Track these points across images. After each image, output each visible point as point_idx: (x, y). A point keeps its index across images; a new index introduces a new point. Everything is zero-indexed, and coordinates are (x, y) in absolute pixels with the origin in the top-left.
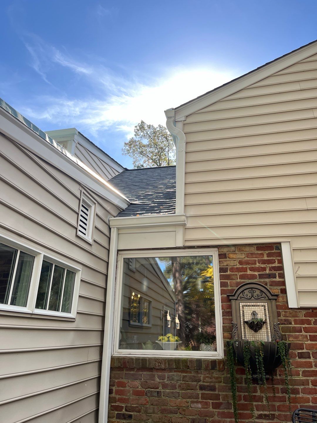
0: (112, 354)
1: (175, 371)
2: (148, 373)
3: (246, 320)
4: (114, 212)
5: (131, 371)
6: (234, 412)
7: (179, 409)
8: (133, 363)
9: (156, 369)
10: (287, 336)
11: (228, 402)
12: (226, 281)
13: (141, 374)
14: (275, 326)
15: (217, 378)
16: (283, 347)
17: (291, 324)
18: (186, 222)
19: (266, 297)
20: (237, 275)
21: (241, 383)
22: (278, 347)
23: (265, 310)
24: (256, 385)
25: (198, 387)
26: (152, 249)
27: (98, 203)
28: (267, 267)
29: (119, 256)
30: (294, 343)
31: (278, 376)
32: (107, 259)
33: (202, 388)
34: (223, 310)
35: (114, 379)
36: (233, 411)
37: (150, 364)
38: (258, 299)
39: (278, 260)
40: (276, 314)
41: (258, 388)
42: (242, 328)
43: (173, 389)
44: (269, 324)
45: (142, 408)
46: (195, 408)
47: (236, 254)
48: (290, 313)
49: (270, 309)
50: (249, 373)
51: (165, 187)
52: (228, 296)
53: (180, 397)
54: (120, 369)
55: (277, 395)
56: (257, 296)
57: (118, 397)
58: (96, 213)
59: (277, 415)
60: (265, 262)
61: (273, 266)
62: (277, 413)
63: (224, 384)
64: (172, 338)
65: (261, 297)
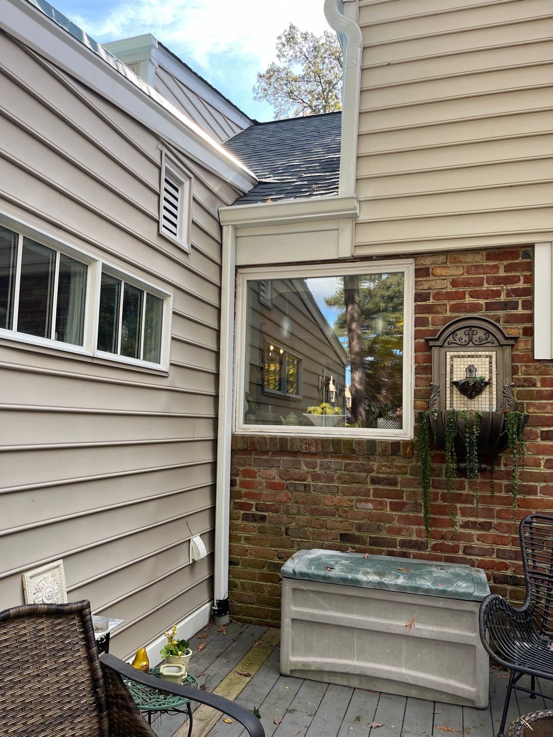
0: (234, 430)
1: (332, 457)
2: (289, 459)
3: (455, 380)
4: (228, 197)
5: (263, 455)
6: (425, 515)
7: (338, 510)
8: (266, 443)
9: (302, 453)
10: (525, 406)
11: (416, 502)
12: (426, 315)
13: (280, 460)
14: (505, 389)
15: (401, 467)
16: (515, 421)
17: (534, 385)
18: (357, 211)
19: (496, 342)
20: (445, 305)
21: (439, 475)
22: (505, 421)
23: (491, 363)
24: (463, 479)
25: (368, 480)
26: (296, 262)
27: (196, 177)
28: (503, 290)
29: (240, 277)
30: (537, 416)
31: (502, 466)
32: (219, 282)
33: (374, 481)
34: (417, 365)
35: (237, 467)
36: (423, 515)
37: (292, 445)
38: (480, 345)
39: (525, 276)
40: (509, 369)
41: (466, 484)
42: (448, 392)
43: (329, 482)
44: (494, 386)
45: (280, 508)
46: (364, 509)
47: (448, 267)
48: (536, 369)
49: (500, 361)
50: (453, 459)
51: (325, 151)
52: (427, 341)
53: (340, 494)
54: (245, 451)
55: (497, 494)
56: (478, 340)
57: (244, 490)
58: (193, 197)
59: (496, 523)
60: (501, 281)
61: (514, 287)
62: (495, 521)
63: (411, 477)
64: (329, 408)
65: (486, 341)
